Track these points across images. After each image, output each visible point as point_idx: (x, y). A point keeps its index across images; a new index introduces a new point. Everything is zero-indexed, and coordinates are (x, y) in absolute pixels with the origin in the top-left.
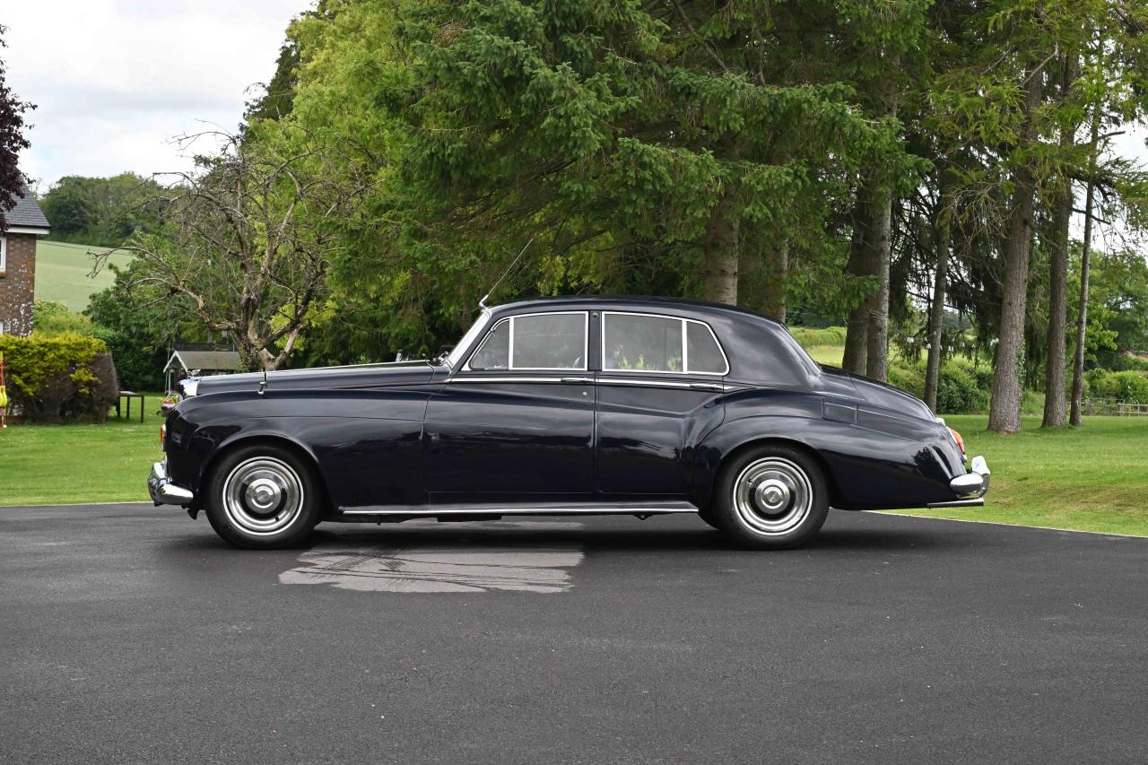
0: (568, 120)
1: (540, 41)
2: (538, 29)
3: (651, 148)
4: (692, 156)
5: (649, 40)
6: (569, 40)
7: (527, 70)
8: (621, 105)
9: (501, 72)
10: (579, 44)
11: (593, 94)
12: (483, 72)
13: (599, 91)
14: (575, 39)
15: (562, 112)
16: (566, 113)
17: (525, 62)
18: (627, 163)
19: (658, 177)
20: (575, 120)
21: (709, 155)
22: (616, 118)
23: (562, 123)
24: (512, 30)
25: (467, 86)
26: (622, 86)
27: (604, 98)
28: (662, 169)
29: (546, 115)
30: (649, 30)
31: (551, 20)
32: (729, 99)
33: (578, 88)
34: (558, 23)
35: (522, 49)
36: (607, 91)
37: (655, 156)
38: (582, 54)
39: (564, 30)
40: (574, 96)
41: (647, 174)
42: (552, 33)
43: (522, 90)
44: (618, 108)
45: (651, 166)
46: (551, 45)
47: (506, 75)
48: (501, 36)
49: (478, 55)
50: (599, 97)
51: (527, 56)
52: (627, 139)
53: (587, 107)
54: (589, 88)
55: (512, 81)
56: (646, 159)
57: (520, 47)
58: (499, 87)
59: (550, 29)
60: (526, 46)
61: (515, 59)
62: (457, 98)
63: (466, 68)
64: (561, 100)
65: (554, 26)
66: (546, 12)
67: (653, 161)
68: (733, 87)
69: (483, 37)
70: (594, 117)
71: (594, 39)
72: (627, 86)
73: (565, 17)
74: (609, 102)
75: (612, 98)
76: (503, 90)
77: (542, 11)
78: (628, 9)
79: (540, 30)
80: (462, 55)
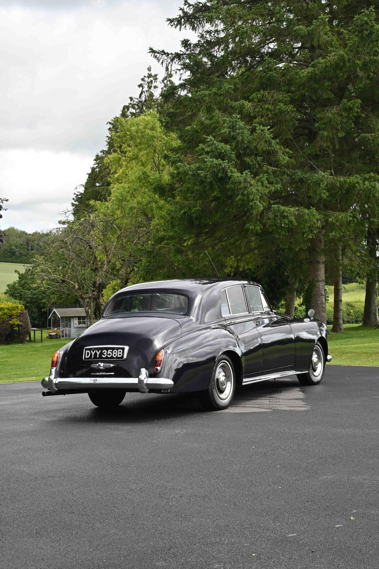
0: (248, 197)
1: (234, 160)
2: (233, 155)
3: (287, 209)
4: (306, 211)
5: (284, 159)
6: (247, 159)
7: (229, 174)
9: (217, 175)
10: (252, 161)
11: (260, 184)
12: (210, 175)
13: (262, 182)
14: (250, 159)
15: (246, 192)
16: (247, 193)
17: (228, 170)
18: (276, 216)
19: (291, 222)
20: (251, 197)
21: (313, 210)
22: (270, 195)
23: (246, 198)
24: (221, 156)
27: (265, 185)
28: (293, 218)
29: (238, 195)
31: (238, 150)
32: (321, 183)
33: (253, 182)
34: (241, 152)
35: (226, 164)
36: (266, 182)
37: (289, 212)
38: (253, 165)
39: (245, 155)
40: (251, 185)
43: (227, 183)
44: (272, 190)
45: (287, 217)
47: (219, 177)
48: (217, 159)
49: (206, 168)
50: (262, 185)
51: (229, 167)
52: (276, 206)
53: (257, 190)
54: (258, 181)
56: (285, 214)
57: (225, 164)
58: (216, 182)
59: (238, 154)
60: (228, 163)
61: (223, 169)
65: (240, 154)
66: (236, 147)
67: (288, 215)
68: (323, 178)
70: (260, 195)
71: (259, 159)
72: (273, 180)
73: (245, 149)
74: (266, 187)
75: (268, 185)
77: (234, 146)
78: (273, 144)
79: (233, 156)
80: (199, 168)
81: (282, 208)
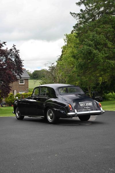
0: (98, 58)
3: (110, 61)
6: (98, 46)
7: (92, 51)
8: (106, 55)
9: (88, 52)
11: (102, 54)
13: (103, 53)
18: (107, 63)
19: (112, 65)
20: (99, 58)
23: (97, 59)
24: (90, 46)
25: (84, 54)
26: (106, 52)
28: (113, 64)
30: (110, 44)
31: (95, 44)
33: (99, 53)
36: (104, 53)
40: (99, 54)
41: (110, 65)
42: (95, 45)
46: (95, 47)
50: (103, 54)
53: (101, 56)
55: (90, 53)
57: (91, 48)
61: (90, 50)
62: (82, 56)
63: (83, 51)
64: (97, 55)
69: (85, 47)
71: (102, 46)
76: (89, 54)
80: (82, 50)
81: (109, 61)
